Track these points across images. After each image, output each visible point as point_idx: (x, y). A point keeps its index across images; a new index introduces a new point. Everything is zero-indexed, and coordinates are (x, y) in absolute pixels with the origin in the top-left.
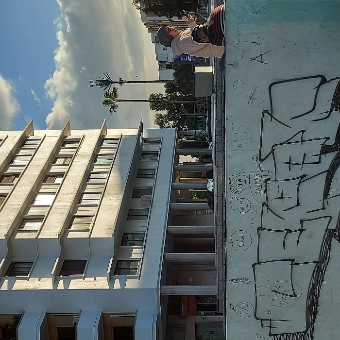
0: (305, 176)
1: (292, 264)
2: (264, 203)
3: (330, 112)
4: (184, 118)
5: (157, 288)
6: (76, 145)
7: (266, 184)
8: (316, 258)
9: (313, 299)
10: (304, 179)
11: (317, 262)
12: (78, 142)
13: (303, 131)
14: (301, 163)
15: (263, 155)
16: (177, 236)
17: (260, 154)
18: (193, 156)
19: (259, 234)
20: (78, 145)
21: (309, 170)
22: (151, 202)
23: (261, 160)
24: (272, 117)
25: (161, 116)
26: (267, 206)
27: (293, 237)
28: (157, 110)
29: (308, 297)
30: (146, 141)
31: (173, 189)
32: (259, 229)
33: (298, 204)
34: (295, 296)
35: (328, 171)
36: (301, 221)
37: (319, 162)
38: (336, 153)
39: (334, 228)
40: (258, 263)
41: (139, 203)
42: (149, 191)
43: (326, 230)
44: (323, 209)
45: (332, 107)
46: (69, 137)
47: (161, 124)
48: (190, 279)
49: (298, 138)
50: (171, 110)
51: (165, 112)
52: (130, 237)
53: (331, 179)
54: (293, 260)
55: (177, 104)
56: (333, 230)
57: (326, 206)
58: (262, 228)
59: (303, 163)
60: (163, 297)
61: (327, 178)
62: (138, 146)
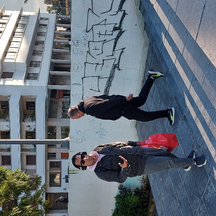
0: (106, 40)
1: (99, 78)
2: (88, 52)
3: (118, 12)
4: (60, 9)
5: (46, 86)
6: (8, 18)
7: (89, 43)
8: (109, 76)
9: (106, 93)
10: (105, 41)
11: (109, 78)
12: (9, 17)
13: (106, 20)
14: (104, 34)
15: (88, 30)
16: (55, 64)
17: (87, 29)
18: (64, 28)
19: (85, 65)
20: (9, 18)
21: (108, 38)
22: (44, 48)
23: (87, 32)
24: (92, 12)
25: (49, 7)
26: (89, 53)
27: (99, 67)
28: (48, 4)
29: (105, 92)
30: (42, 19)
31: (54, 42)
32: (85, 63)
33: (102, 53)
34: (99, 91)
35: (115, 39)
36: (103, 60)
37: (112, 34)
38: (119, 31)
39: (117, 64)
40: (84, 77)
41: (38, 48)
42: (43, 43)
43: (113, 65)
44: (113, 55)
45: (119, 9)
46: (4, 14)
47: (49, 11)
48: (61, 83)
49: (104, 23)
50: (54, 5)
51: (51, 6)
52: (34, 63)
53: (117, 42)
54: (99, 77)
55: (57, 2)
56: (116, 65)
57: (114, 54)
58: (86, 62)
59: (105, 35)
60: (48, 90)
61: (115, 42)
62: (38, 21)
